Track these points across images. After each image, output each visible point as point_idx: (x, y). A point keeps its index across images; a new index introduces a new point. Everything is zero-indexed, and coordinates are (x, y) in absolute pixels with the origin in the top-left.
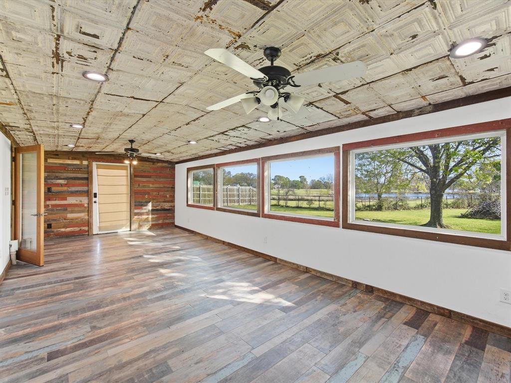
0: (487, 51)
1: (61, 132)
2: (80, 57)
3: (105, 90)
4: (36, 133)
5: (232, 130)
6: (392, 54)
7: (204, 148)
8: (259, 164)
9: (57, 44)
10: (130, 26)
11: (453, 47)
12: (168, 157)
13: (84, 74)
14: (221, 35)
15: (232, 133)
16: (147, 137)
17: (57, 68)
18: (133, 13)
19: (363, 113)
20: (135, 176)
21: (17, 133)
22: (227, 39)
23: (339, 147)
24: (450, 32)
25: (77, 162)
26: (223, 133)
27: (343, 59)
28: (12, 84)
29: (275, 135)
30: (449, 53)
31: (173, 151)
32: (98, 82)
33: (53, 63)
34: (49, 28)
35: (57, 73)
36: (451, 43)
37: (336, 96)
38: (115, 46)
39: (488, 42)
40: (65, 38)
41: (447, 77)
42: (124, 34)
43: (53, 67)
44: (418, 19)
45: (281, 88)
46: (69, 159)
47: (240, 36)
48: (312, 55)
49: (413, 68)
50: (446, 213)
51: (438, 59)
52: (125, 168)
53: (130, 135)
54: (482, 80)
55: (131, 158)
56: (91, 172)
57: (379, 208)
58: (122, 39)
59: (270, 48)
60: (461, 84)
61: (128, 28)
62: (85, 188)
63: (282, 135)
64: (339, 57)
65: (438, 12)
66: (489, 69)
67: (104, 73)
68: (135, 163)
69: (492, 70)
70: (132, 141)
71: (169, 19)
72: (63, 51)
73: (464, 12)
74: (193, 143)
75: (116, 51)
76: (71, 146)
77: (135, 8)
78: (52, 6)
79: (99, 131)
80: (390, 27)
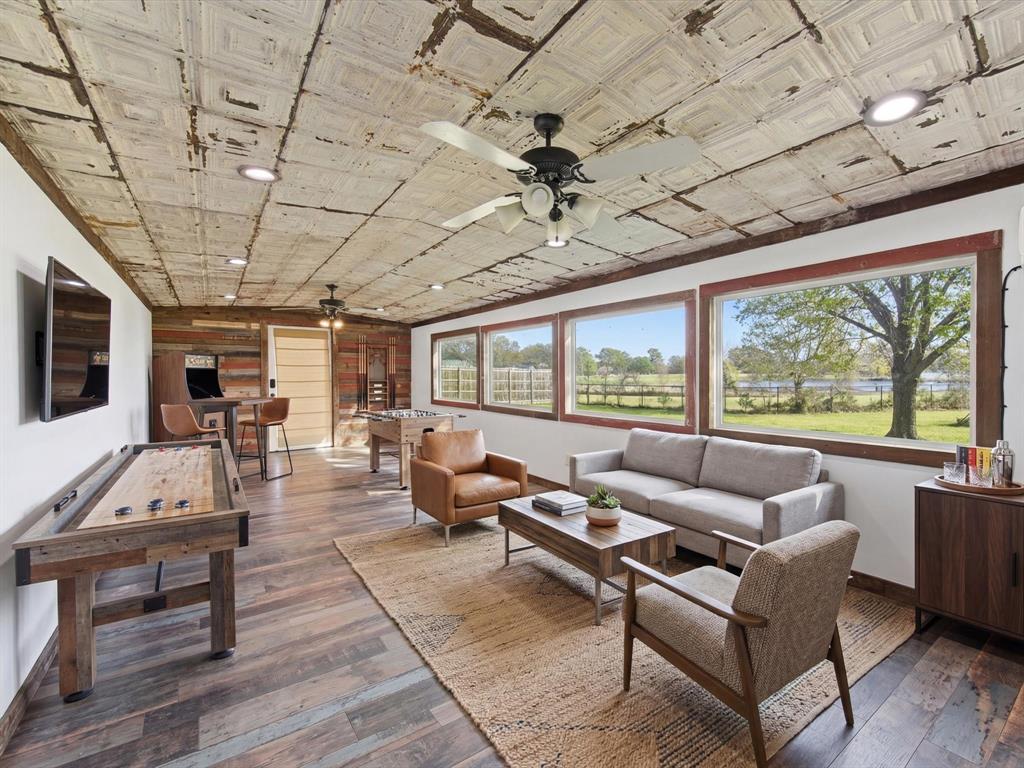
0: (932, 112)
1: (211, 270)
2: (231, 141)
3: (276, 196)
4: (170, 274)
5: (502, 262)
6: (758, 121)
7: (459, 297)
8: (555, 325)
9: (194, 121)
10: (304, 87)
11: (868, 106)
12: (397, 314)
13: (241, 170)
14: (457, 96)
15: (503, 269)
16: (358, 278)
17: (197, 161)
18: (307, 64)
19: (733, 228)
20: (340, 349)
21: (141, 274)
22: (468, 102)
23: (692, 292)
24: (855, 81)
25: (242, 326)
26: (487, 269)
27: (674, 133)
28: (129, 191)
29: (580, 271)
30: (861, 118)
31: (405, 304)
32: (265, 182)
33: (190, 153)
34: (178, 93)
35: (198, 170)
36: (861, 101)
37: (677, 196)
38: (285, 122)
39: (929, 97)
40: (206, 111)
41: (868, 159)
42: (297, 100)
43: (190, 158)
44: (792, 59)
45: (563, 187)
46: (227, 320)
47: (489, 97)
48: (618, 126)
49: (804, 144)
50: (921, 417)
51: (845, 129)
52: (323, 335)
53: (328, 275)
54: (934, 164)
55: (333, 316)
56: (266, 343)
57: (797, 408)
58: (294, 109)
59: (544, 114)
60: (899, 172)
61: (302, 91)
62: (255, 372)
63: (593, 270)
64: (666, 128)
65: (826, 46)
66: (940, 143)
67: (272, 167)
68: (338, 325)
69: (947, 145)
70: (332, 287)
71: (366, 71)
72: (202, 132)
73: (874, 46)
74: (437, 287)
75: (288, 129)
76: (231, 297)
77: (310, 55)
78: (179, 59)
79: (274, 268)
80: (748, 74)
